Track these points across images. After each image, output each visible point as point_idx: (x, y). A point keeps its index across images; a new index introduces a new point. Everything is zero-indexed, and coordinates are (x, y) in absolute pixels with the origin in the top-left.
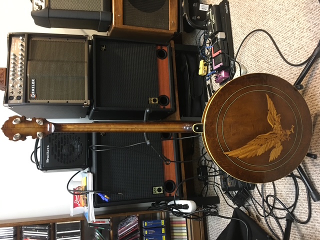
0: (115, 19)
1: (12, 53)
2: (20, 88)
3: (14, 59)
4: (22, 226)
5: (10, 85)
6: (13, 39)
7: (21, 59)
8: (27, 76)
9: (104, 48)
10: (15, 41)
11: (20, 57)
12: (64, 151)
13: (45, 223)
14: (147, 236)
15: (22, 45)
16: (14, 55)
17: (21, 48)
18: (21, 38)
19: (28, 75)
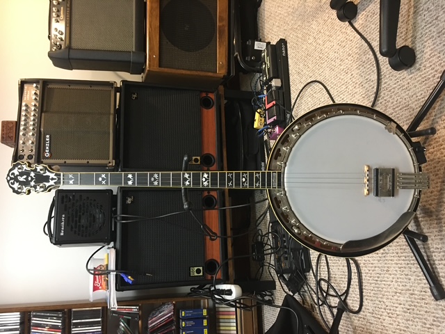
0: (150, 61)
1: (23, 104)
2: (31, 145)
3: (26, 110)
4: (30, 312)
5: (21, 142)
6: (26, 87)
7: (35, 110)
8: (40, 131)
9: (135, 96)
10: (28, 89)
11: (33, 108)
12: (83, 221)
13: (59, 308)
14: (185, 329)
15: (35, 94)
16: (26, 106)
17: (34, 97)
18: (35, 85)
19: (42, 129)
